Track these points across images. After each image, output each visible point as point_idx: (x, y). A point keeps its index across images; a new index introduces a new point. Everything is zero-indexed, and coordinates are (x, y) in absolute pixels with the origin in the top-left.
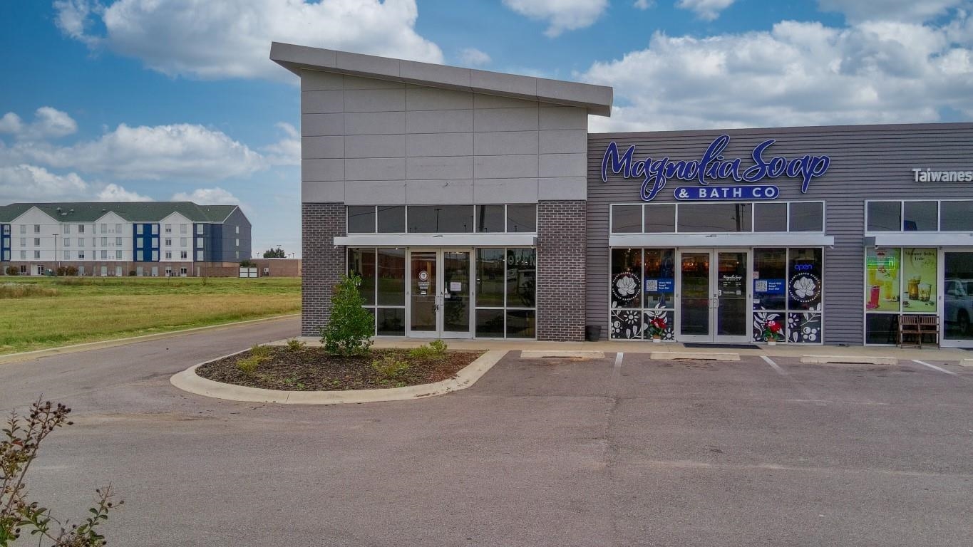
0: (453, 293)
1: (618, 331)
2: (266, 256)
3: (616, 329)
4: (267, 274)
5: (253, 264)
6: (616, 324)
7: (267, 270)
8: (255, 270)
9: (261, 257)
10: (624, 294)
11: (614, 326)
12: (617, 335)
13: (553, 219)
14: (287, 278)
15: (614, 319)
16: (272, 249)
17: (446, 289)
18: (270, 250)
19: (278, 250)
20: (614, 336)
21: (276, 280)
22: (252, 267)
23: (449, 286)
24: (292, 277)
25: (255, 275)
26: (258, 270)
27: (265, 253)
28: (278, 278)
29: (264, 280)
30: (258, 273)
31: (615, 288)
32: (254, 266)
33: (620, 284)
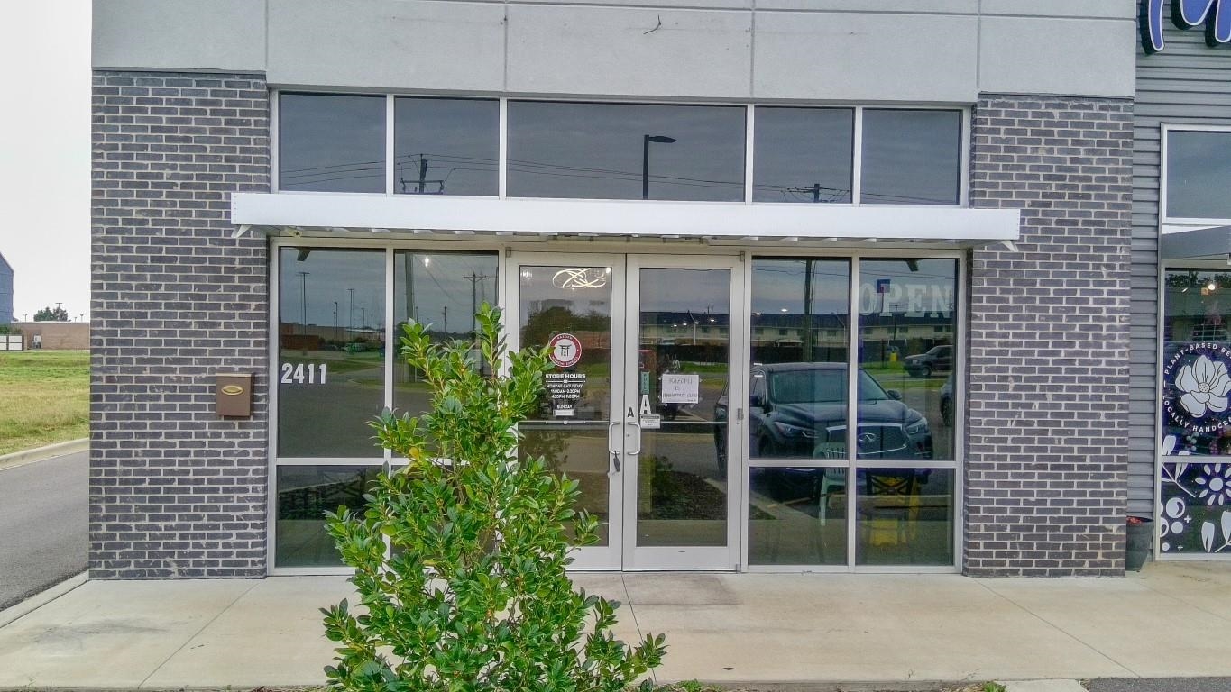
0: (670, 411)
1: (1178, 528)
2: (37, 318)
3: (1171, 521)
4: (39, 346)
5: (18, 330)
6: (1173, 506)
7: (38, 339)
8: (19, 338)
9: (31, 319)
10: (1197, 411)
11: (1165, 515)
12: (1174, 542)
13: (1029, 159)
14: (72, 351)
15: (1168, 492)
16: (47, 309)
17: (646, 397)
18: (44, 310)
19: (58, 310)
20: (1166, 546)
21: (51, 354)
22: (14, 334)
23: (656, 388)
24: (78, 351)
25: (19, 347)
26: (23, 339)
27: (36, 313)
28: (56, 351)
29: (32, 354)
30: (23, 343)
31: (1174, 394)
32: (18, 332)
33: (1186, 379)
